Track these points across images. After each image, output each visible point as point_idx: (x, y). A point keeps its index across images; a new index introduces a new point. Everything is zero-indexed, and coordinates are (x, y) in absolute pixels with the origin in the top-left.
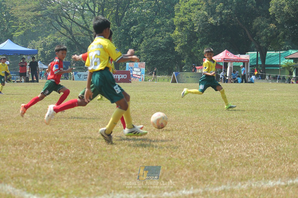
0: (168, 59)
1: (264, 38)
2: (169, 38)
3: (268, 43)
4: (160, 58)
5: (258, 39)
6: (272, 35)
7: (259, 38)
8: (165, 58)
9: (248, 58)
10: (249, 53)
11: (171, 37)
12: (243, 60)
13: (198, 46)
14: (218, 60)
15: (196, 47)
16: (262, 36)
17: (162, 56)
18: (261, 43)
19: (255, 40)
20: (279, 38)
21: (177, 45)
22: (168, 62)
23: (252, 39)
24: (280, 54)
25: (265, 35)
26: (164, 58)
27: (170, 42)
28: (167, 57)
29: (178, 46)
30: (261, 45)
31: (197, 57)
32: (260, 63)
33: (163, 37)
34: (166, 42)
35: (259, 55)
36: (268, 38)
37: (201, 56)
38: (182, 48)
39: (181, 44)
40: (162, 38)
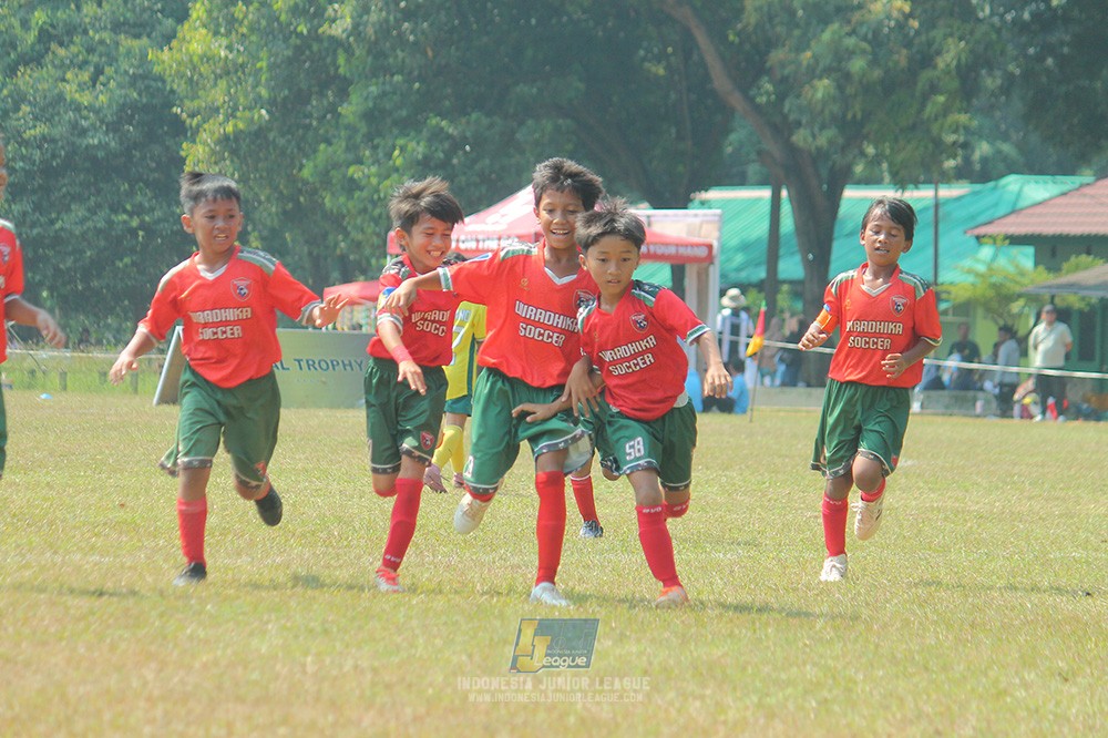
0: (133, 232)
1: (823, 87)
2: (144, 77)
3: (853, 131)
4: (72, 220)
5: (781, 97)
6: (877, 73)
7: (786, 87)
8: (110, 223)
9: (711, 235)
10: (714, 194)
11: (157, 69)
12: (672, 250)
13: (350, 138)
14: (493, 245)
15: (338, 150)
16: (813, 73)
17: (89, 210)
18: (799, 124)
19: (757, 108)
20: (934, 89)
21: (196, 131)
22: (132, 251)
23: (736, 100)
24: (937, 206)
25: (828, 71)
26: (101, 224)
27: (146, 109)
28: (125, 211)
29: (204, 136)
30: (800, 138)
31: (337, 221)
32: (792, 267)
33: (99, 71)
34: (122, 108)
35: (786, 208)
36: (850, 90)
37: (365, 210)
38: (234, 152)
39: (227, 120)
40: (94, 81)
